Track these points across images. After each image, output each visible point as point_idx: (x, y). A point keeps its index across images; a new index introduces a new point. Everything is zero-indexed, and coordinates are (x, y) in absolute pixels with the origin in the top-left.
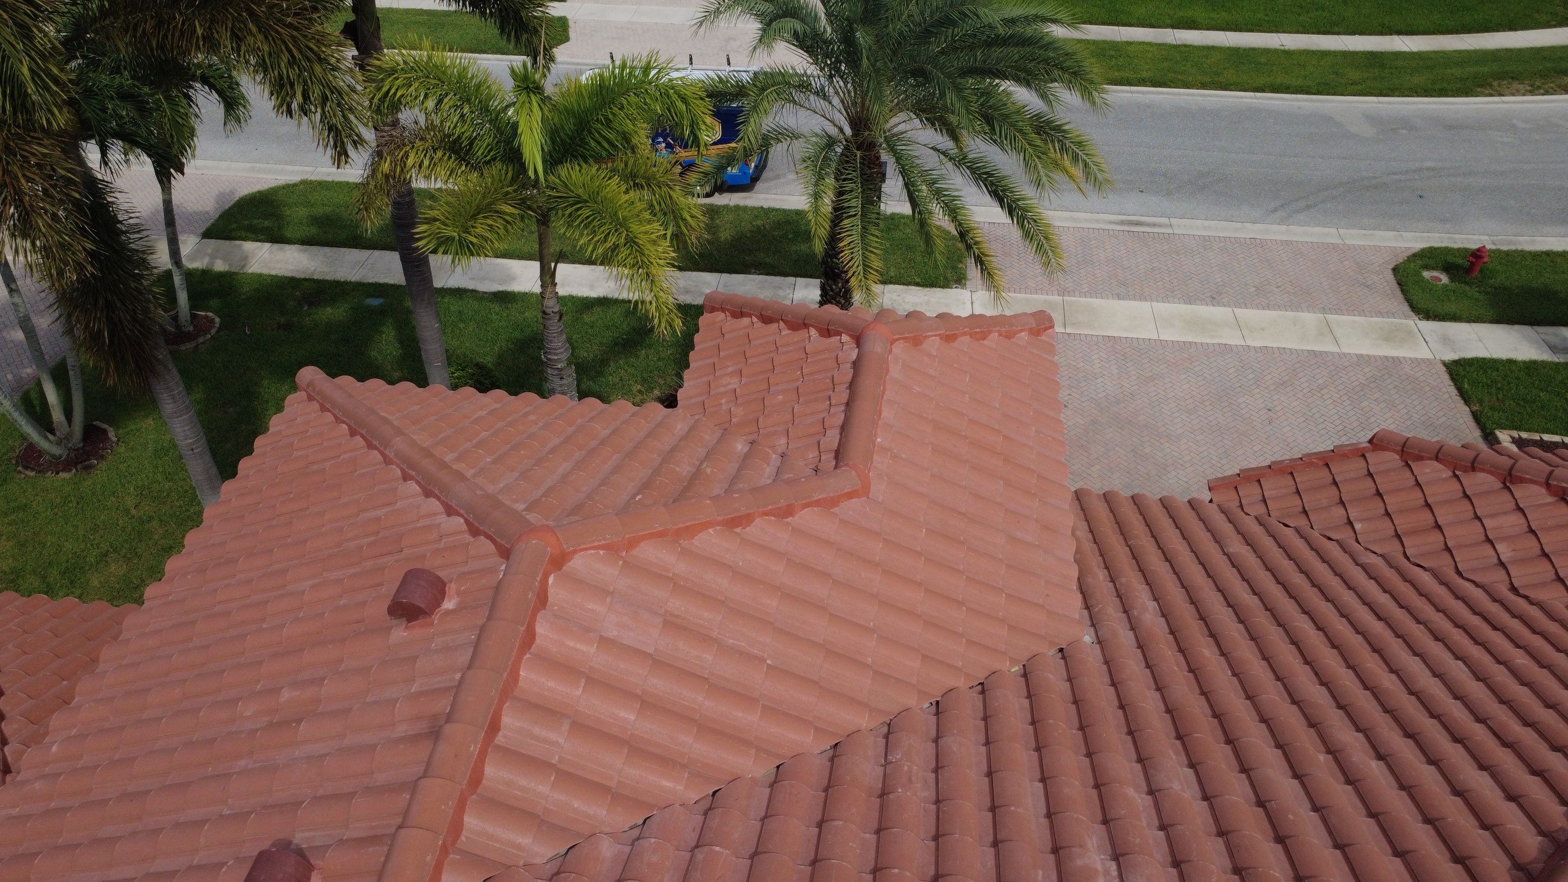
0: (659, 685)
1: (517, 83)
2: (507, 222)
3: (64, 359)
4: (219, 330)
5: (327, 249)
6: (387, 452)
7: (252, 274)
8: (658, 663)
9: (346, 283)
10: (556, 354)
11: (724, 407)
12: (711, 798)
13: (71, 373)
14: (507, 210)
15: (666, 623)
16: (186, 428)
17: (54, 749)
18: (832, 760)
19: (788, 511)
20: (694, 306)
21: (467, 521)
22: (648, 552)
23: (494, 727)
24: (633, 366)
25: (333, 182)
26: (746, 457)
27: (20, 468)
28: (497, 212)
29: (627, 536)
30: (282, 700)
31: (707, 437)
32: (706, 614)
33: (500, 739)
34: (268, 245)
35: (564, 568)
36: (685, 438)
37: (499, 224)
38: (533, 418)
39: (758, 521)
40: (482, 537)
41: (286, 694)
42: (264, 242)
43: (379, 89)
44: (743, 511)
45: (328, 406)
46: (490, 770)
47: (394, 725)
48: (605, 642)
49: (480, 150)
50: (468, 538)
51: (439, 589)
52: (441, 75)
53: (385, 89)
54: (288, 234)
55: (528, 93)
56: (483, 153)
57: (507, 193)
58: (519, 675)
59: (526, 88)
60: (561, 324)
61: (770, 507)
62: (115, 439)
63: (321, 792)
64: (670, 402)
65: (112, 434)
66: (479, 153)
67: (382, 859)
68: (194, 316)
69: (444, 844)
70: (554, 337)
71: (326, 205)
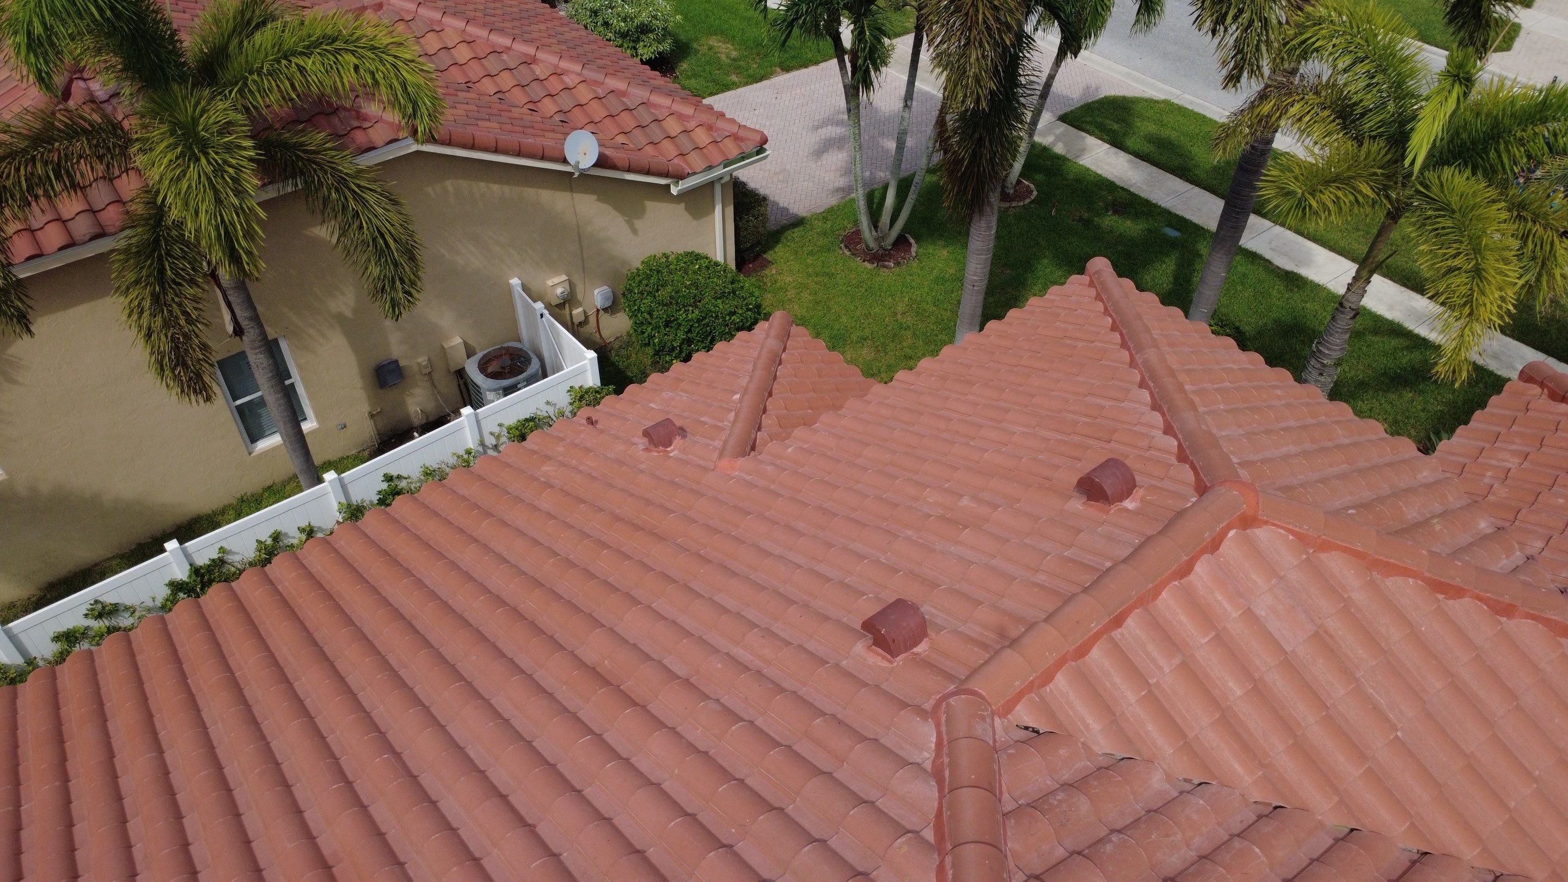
0: (1278, 682)
1: (1448, 68)
2: (1357, 200)
3: (914, 175)
4: (1032, 202)
5: (1154, 169)
6: (1137, 357)
7: (1081, 165)
8: (1289, 664)
9: (1156, 206)
10: (1329, 349)
11: (1486, 480)
12: (1271, 809)
13: (913, 188)
14: (1364, 191)
15: (1316, 635)
16: (979, 266)
17: (790, 450)
18: (1414, 863)
19: (1507, 610)
20: (1496, 375)
21: (1180, 445)
22: (1335, 563)
23: (1118, 621)
24: (1391, 403)
25: (1192, 110)
26: (1486, 537)
27: (842, 245)
28: (1354, 188)
29: (1324, 537)
30: (960, 504)
31: (1451, 498)
32: (1360, 652)
33: (1117, 634)
34: (1107, 146)
35: (1248, 531)
36: (1428, 486)
37: (1347, 199)
38: (1279, 392)
39: (1467, 600)
40: (1187, 466)
41: (965, 502)
42: (1105, 142)
43: (1301, 34)
44: (1458, 581)
45: (1104, 297)
46: (1096, 653)
47: (1037, 571)
48: (1249, 615)
49: (1369, 124)
50: (1174, 460)
51: (1128, 488)
52: (1370, 39)
53: (1304, 37)
54: (1129, 143)
55: (1454, 81)
56: (1371, 127)
57: (1375, 174)
58: (1160, 594)
59: (1455, 76)
60: (1351, 322)
61: (1489, 595)
62: (914, 254)
63: (957, 586)
64: (1426, 448)
65: (914, 249)
66: (1368, 125)
67: (981, 662)
68: (1019, 182)
69: (1032, 682)
70: (1337, 332)
71: (1175, 130)
